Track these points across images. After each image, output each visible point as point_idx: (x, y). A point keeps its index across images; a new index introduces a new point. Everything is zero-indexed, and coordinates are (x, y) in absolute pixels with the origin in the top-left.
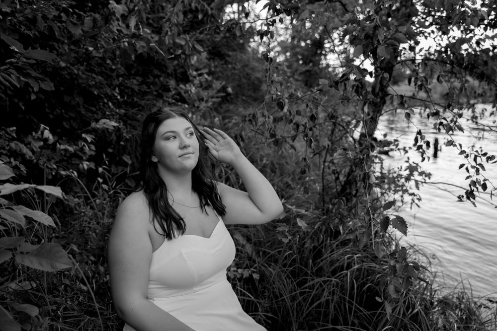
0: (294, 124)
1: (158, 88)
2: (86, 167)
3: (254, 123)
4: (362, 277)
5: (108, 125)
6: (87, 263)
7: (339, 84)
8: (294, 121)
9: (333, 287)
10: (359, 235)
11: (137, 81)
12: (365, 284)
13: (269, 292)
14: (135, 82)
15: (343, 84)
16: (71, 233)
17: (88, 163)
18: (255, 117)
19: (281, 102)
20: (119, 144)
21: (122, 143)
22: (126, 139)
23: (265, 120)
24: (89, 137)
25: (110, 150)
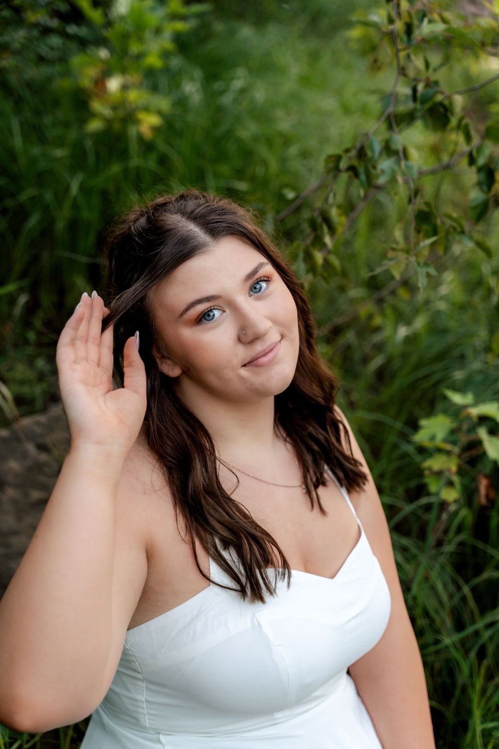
18: (365, 155)
19: (441, 104)
23: (396, 168)
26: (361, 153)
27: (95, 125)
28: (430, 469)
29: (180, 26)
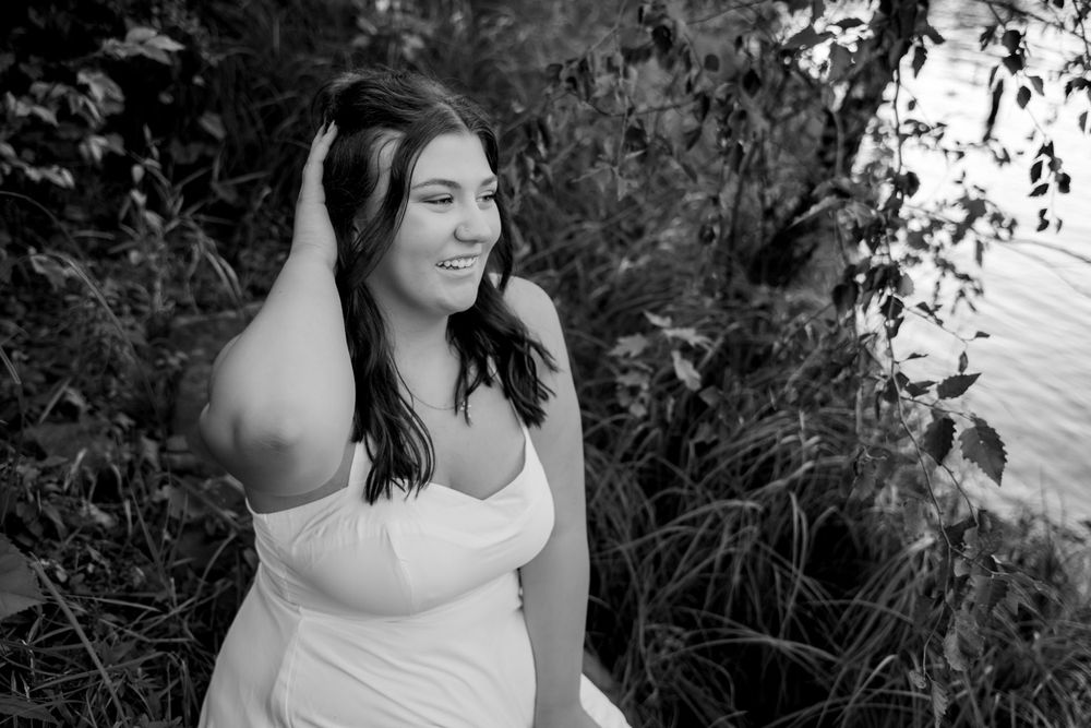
0: (697, 97)
2: (97, 153)
3: (582, 89)
5: (152, 48)
6: (110, 435)
8: (698, 89)
16: (66, 333)
17: (102, 141)
18: (587, 69)
19: (665, 28)
20: (189, 82)
21: (198, 80)
22: (210, 68)
23: (614, 84)
24: (96, 81)
25: (166, 99)
26: (583, 67)
27: (361, 41)
28: (622, 384)
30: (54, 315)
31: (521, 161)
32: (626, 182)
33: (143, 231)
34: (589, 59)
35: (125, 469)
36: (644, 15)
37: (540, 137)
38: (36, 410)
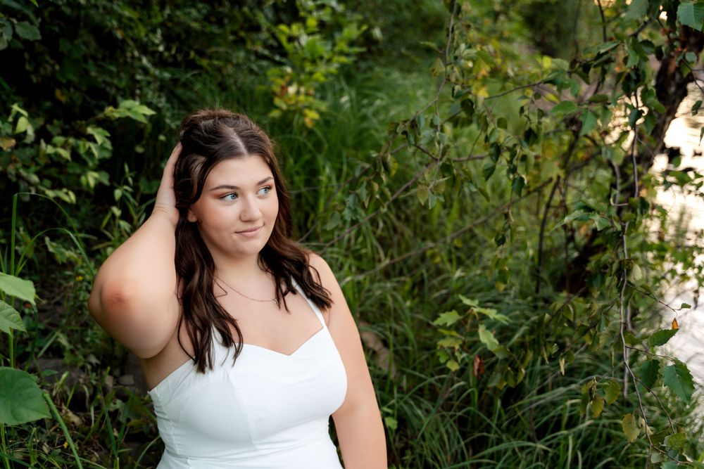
0: (492, 145)
1: (236, 27)
2: (92, 183)
3: (412, 139)
4: (596, 440)
5: (136, 113)
6: (83, 368)
7: (592, 70)
8: (492, 140)
9: (537, 460)
10: (595, 389)
11: (199, 11)
12: (600, 457)
13: (413, 453)
14: (194, 13)
15: (599, 69)
16: (58, 304)
17: (96, 175)
18: (416, 126)
19: (470, 100)
20: (157, 139)
21: (162, 138)
22: (171, 130)
23: (433, 135)
24: (98, 133)
25: (139, 150)
26: (413, 124)
27: (275, 114)
28: (441, 346)
29: (343, 59)
30: (51, 292)
31: (369, 186)
32: (436, 198)
33: (117, 234)
34: (417, 119)
35: (92, 391)
36: (455, 92)
37: (383, 169)
38: (36, 350)
